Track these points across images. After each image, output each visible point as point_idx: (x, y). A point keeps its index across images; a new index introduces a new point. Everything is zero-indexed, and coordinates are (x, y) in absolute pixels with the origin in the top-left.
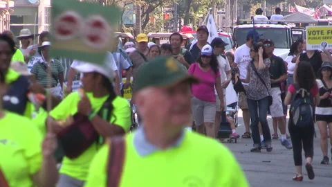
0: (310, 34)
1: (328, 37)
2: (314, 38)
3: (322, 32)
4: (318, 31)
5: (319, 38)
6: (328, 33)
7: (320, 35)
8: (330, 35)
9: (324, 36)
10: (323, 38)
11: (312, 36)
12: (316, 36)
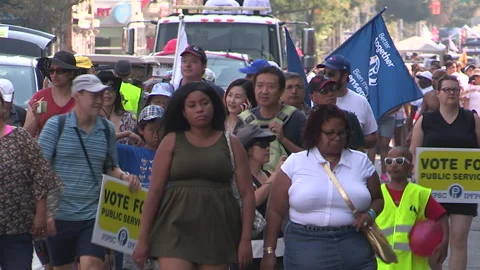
0: (425, 167)
1: (466, 176)
2: (435, 176)
3: (453, 162)
4: (444, 161)
5: (446, 177)
6: (467, 165)
7: (448, 170)
8: (471, 170)
9: (457, 172)
10: (456, 177)
11: (429, 170)
12: (440, 171)
